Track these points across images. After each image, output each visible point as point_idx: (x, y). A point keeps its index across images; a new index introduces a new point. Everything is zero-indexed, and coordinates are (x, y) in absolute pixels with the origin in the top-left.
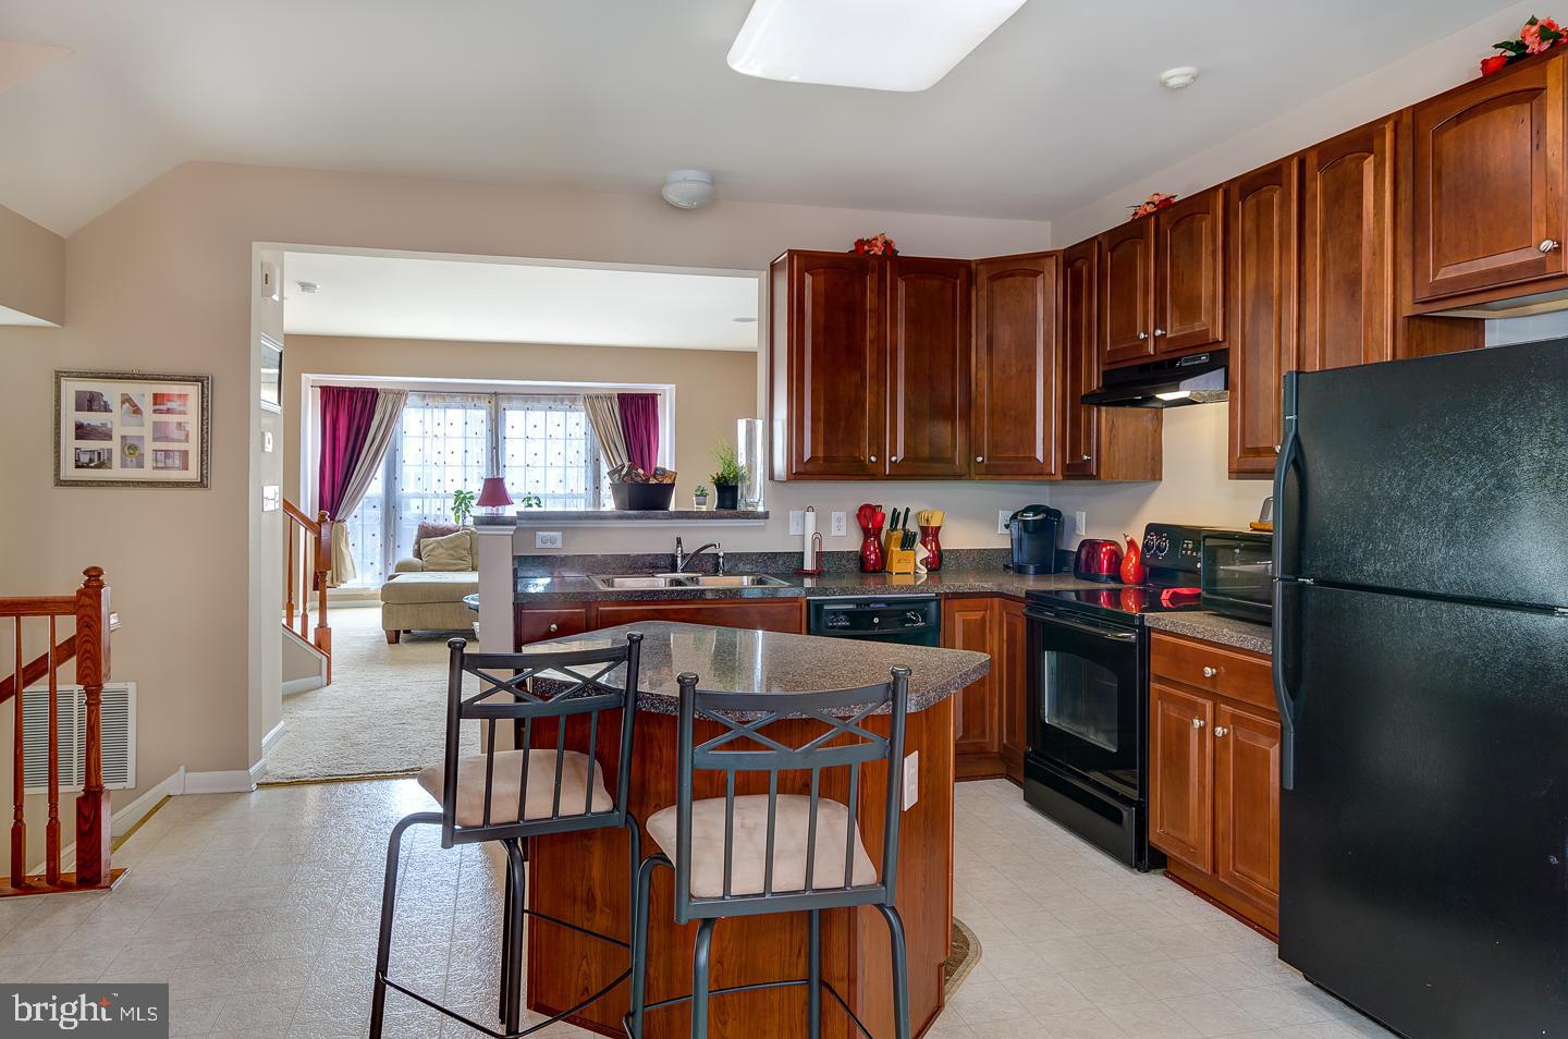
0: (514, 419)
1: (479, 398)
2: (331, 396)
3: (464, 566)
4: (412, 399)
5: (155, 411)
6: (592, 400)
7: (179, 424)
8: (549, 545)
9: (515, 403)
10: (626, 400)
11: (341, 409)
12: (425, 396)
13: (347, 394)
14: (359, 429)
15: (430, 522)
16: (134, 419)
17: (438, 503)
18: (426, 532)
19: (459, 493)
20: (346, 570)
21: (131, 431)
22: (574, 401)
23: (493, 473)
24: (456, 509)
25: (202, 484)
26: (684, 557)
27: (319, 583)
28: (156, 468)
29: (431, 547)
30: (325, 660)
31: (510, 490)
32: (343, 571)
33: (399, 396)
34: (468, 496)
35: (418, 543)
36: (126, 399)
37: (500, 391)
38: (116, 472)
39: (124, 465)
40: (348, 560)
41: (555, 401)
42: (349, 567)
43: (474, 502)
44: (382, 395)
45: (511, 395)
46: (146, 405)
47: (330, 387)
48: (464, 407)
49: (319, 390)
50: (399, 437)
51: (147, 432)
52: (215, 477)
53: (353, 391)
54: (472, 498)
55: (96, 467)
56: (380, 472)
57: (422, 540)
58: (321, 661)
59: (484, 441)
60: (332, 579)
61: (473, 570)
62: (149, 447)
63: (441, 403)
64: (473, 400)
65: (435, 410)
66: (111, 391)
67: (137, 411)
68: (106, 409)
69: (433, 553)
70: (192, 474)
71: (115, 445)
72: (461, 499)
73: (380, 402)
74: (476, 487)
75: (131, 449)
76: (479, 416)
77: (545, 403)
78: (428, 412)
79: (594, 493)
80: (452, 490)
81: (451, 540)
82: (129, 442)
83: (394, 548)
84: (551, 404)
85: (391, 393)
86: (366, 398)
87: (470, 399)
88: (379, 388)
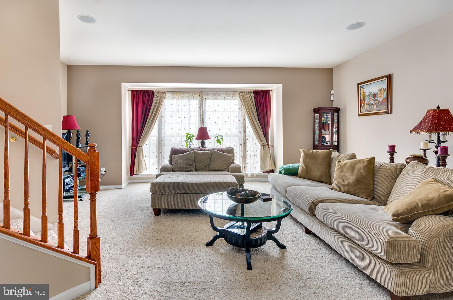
0: (209, 103)
1: (195, 94)
2: (136, 95)
3: (192, 169)
4: (168, 96)
6: (242, 94)
9: (210, 96)
10: (257, 94)
11: (140, 100)
12: (173, 94)
13: (142, 93)
14: (147, 108)
15: (176, 147)
17: (179, 139)
18: (174, 152)
19: (188, 134)
20: (142, 167)
22: (234, 95)
23: (201, 125)
24: (187, 141)
27: (132, 172)
29: (176, 159)
30: (93, 267)
31: (210, 133)
32: (141, 168)
33: (163, 93)
34: (191, 135)
35: (170, 157)
37: (203, 91)
40: (143, 163)
41: (226, 95)
42: (144, 166)
43: (194, 138)
44: (156, 93)
45: (208, 92)
47: (135, 90)
48: (189, 99)
49: (131, 92)
50: (163, 111)
53: (144, 92)
54: (193, 136)
56: (156, 126)
57: (172, 156)
58: (89, 268)
59: (197, 112)
60: (137, 171)
61: (196, 170)
63: (180, 97)
64: (192, 95)
65: (177, 100)
69: (177, 162)
72: (189, 138)
73: (155, 96)
74: (195, 132)
76: (195, 102)
77: (223, 96)
78: (175, 101)
79: (244, 134)
80: (185, 133)
81: (185, 156)
83: (162, 158)
84: (225, 96)
85: (159, 92)
86: (149, 95)
87: (191, 95)
88: (154, 90)
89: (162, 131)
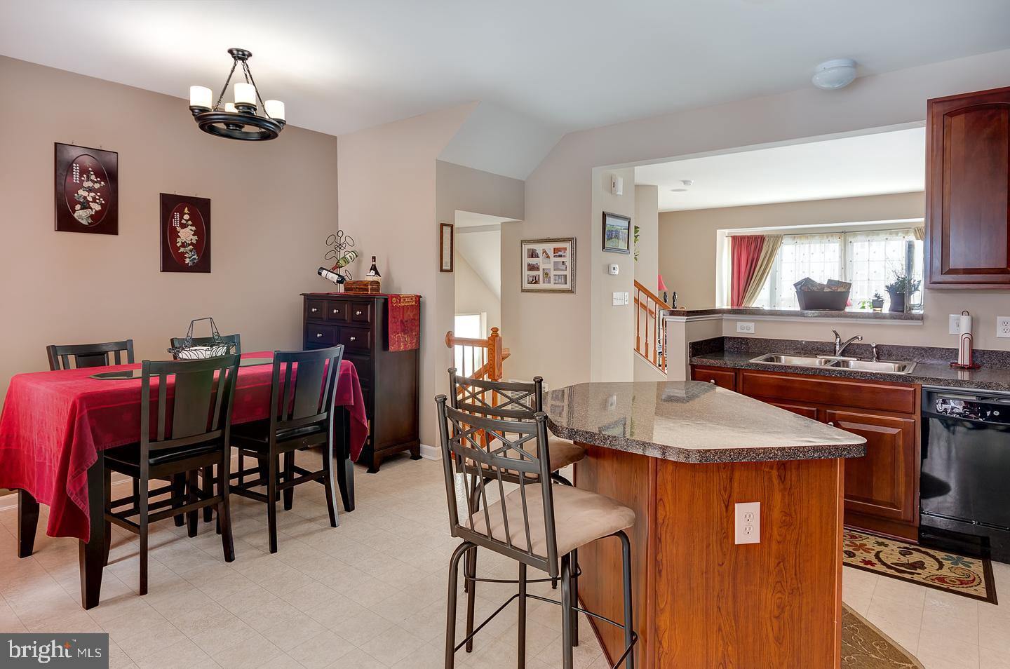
1: (834, 235)
2: (738, 242)
4: (786, 240)
5: (554, 256)
7: (563, 262)
8: (745, 331)
9: (859, 238)
11: (743, 251)
12: (795, 238)
13: (746, 239)
14: (753, 259)
16: (547, 260)
21: (546, 266)
22: (907, 233)
25: (571, 291)
26: (840, 345)
28: (555, 283)
33: (777, 239)
36: (544, 252)
37: (847, 230)
38: (541, 286)
39: (544, 282)
41: (890, 234)
44: (767, 239)
45: (855, 232)
46: (551, 254)
47: (737, 237)
48: (821, 242)
49: (730, 238)
51: (551, 266)
52: (578, 289)
53: (749, 238)
55: (535, 283)
59: (836, 263)
62: (552, 273)
63: (807, 241)
64: (827, 238)
65: (802, 246)
66: (539, 248)
67: (548, 257)
68: (538, 257)
70: (568, 287)
71: (540, 273)
73: (765, 243)
75: (546, 274)
76: (832, 247)
77: (883, 236)
78: (798, 247)
82: (545, 271)
84: (887, 236)
85: (772, 236)
86: (758, 241)
87: (825, 237)
88: (765, 234)
89: (775, 292)
